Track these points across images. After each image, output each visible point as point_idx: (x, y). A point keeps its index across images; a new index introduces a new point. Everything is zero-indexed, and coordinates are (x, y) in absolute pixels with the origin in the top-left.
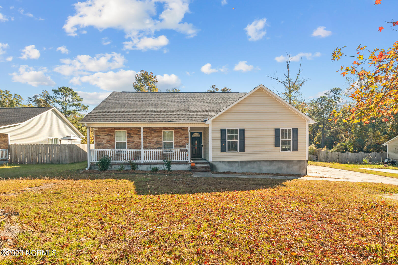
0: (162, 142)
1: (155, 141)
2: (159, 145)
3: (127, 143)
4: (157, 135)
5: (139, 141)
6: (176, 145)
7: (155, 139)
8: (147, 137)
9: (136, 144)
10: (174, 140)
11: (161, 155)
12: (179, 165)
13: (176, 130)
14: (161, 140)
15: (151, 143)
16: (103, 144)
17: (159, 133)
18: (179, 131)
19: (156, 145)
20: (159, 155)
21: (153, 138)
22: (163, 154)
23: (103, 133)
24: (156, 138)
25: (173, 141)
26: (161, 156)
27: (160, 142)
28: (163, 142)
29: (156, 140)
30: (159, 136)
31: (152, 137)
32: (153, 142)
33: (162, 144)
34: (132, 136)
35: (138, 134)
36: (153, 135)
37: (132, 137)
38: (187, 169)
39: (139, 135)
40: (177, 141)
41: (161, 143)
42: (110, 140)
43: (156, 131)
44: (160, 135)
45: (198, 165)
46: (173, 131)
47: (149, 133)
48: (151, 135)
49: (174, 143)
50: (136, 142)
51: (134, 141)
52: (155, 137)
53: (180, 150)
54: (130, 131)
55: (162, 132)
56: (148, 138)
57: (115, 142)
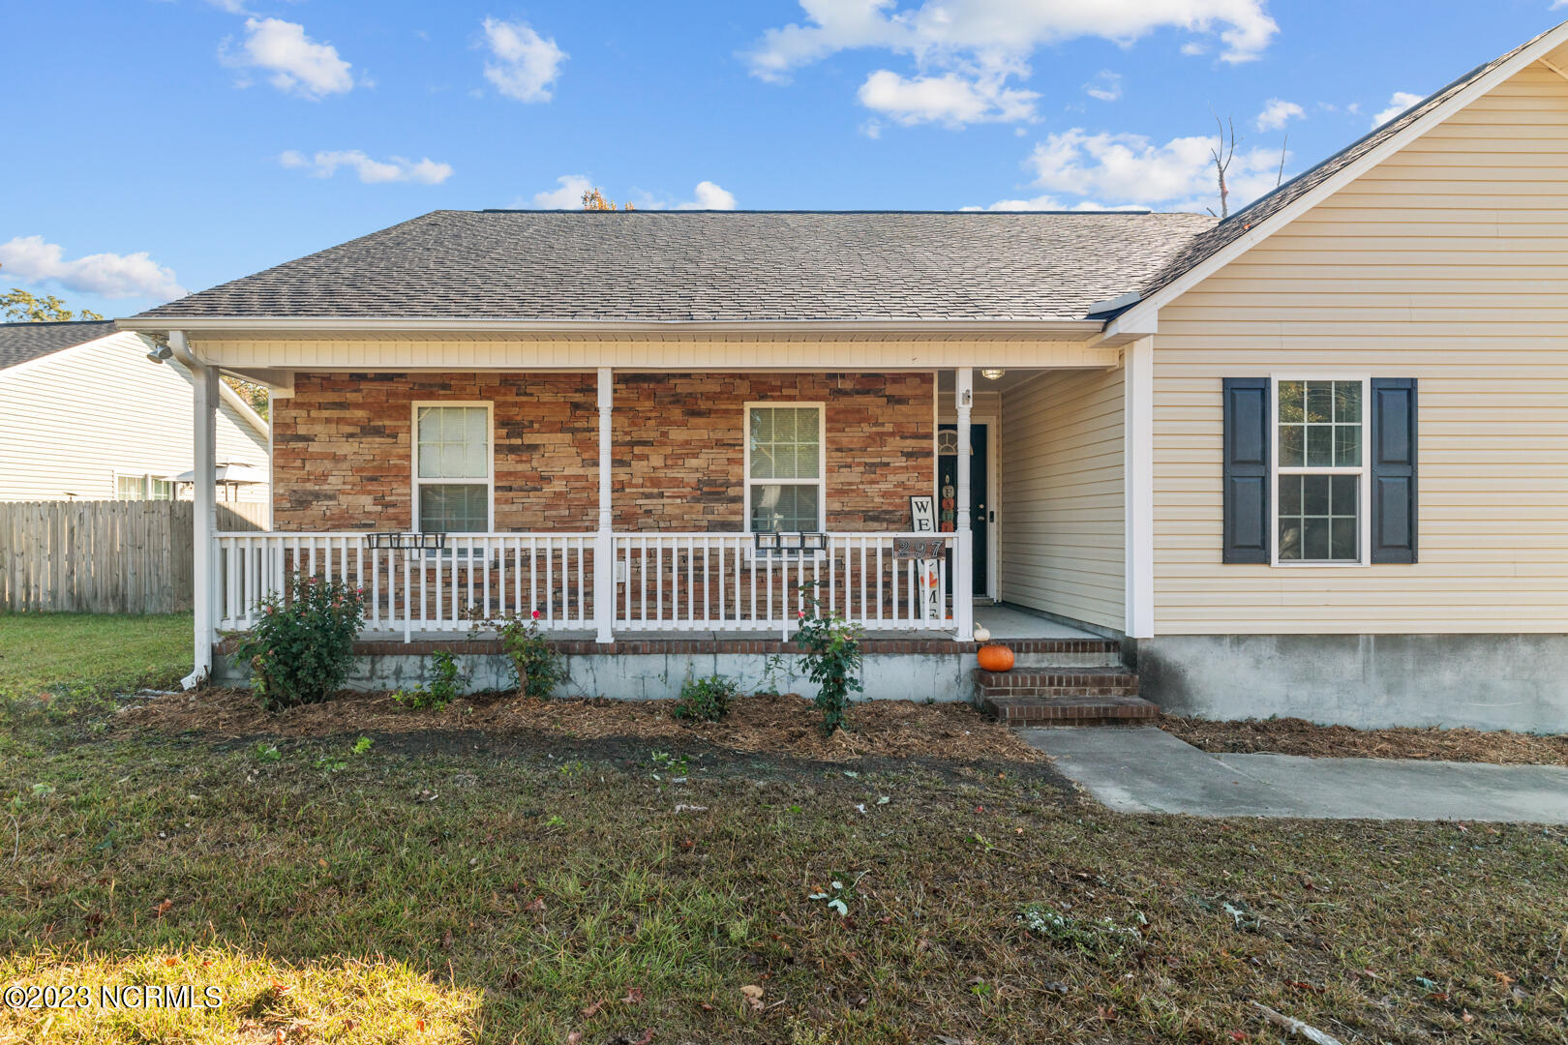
0: (741, 484)
1: (692, 478)
2: (720, 508)
3: (497, 488)
4: (704, 434)
5: (578, 478)
6: (837, 506)
7: (693, 462)
8: (637, 450)
9: (558, 495)
10: (829, 470)
11: (730, 575)
12: (883, 659)
13: (843, 403)
14: (734, 469)
15: (661, 495)
16: (331, 497)
17: (722, 423)
18: (859, 411)
19: (700, 506)
20: (714, 580)
21: (680, 457)
22: (745, 572)
23: (328, 421)
24: (696, 456)
25: (821, 482)
26: (729, 587)
27: (728, 484)
28: (748, 482)
29: (697, 470)
30: (720, 444)
31: (668, 450)
32: (678, 483)
33: (740, 499)
34: (530, 439)
35: (574, 431)
36: (677, 434)
37: (533, 448)
38: (948, 688)
39: (579, 436)
40: (846, 476)
41: (732, 492)
42: (380, 468)
43: (703, 405)
44: (729, 437)
45: (1030, 661)
46: (821, 406)
47: (652, 422)
48: (664, 434)
49: (828, 495)
50: (558, 486)
51: (548, 480)
52: (690, 449)
53: (890, 544)
54: (515, 405)
55: (741, 412)
56: (645, 457)
57: (416, 481)
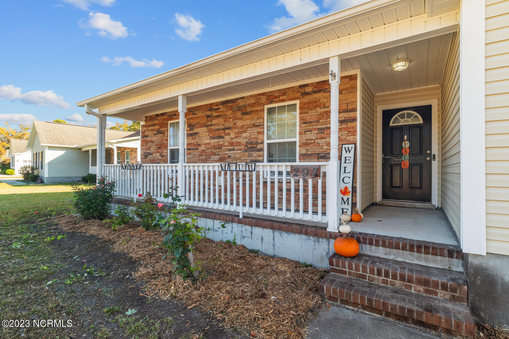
0: (262, 143)
1: (243, 141)
2: (255, 154)
3: (187, 149)
4: (248, 122)
5: (209, 144)
6: (304, 151)
7: (244, 135)
8: (226, 131)
9: (203, 151)
10: (300, 134)
11: (258, 184)
13: (307, 99)
14: (260, 136)
15: (234, 150)
16: (151, 154)
17: (255, 116)
18: (315, 102)
19: (247, 154)
21: (241, 133)
22: (265, 183)
23: (151, 130)
24: (245, 132)
25: (297, 139)
26: (258, 189)
27: (257, 143)
28: (266, 142)
29: (246, 138)
30: (254, 126)
31: (236, 130)
32: (239, 144)
33: (262, 150)
34: (196, 130)
35: (207, 126)
36: (240, 123)
37: (196, 134)
39: (209, 128)
40: (309, 136)
41: (259, 147)
42: (161, 144)
43: (249, 109)
44: (257, 122)
46: (297, 102)
47: (231, 120)
48: (235, 124)
49: (300, 146)
50: (202, 148)
51: (199, 145)
52: (244, 129)
54: (192, 118)
55: (263, 110)
56: (229, 134)
57: (169, 148)
